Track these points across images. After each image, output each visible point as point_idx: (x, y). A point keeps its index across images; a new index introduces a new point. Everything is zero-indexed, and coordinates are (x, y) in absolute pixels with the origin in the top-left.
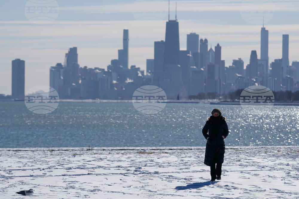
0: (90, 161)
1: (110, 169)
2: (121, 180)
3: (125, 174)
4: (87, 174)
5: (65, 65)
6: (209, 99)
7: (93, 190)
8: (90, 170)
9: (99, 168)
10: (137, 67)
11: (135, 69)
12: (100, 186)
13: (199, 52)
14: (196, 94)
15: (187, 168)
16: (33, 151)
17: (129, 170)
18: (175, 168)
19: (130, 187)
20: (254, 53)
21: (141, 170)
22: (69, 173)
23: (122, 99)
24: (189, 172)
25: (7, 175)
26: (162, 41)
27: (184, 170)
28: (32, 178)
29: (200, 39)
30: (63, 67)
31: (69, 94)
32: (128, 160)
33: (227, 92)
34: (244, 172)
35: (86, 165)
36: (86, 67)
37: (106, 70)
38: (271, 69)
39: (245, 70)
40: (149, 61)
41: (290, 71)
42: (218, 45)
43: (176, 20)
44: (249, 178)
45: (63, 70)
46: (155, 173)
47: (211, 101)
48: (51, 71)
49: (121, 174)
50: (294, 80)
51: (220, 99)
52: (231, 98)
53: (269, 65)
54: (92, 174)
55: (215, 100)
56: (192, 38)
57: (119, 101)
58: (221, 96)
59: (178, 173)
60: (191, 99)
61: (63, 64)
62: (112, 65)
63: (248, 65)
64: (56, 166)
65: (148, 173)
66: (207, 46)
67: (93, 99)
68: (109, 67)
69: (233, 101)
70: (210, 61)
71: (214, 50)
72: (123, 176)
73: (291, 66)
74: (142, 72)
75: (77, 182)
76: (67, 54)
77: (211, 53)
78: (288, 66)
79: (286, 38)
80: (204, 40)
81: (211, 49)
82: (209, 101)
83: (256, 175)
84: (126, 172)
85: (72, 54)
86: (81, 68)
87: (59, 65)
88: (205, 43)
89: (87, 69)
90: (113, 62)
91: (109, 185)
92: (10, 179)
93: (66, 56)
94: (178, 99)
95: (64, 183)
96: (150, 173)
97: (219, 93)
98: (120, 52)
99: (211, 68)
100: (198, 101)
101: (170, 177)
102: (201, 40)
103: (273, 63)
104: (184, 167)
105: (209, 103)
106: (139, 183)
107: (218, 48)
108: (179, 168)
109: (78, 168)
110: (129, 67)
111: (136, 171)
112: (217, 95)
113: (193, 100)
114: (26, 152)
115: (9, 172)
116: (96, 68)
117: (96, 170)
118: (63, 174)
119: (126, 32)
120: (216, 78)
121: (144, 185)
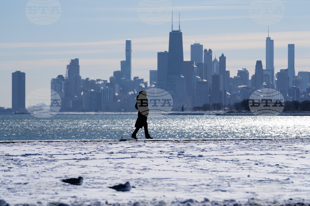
0: (129, 148)
1: (152, 153)
2: (167, 161)
3: (170, 157)
4: (131, 157)
5: (67, 77)
6: (214, 110)
7: (143, 169)
8: (132, 154)
9: (140, 152)
10: (140, 78)
11: (138, 81)
12: (148, 166)
13: (203, 62)
14: (201, 105)
15: (230, 153)
16: (65, 142)
17: (172, 154)
18: (218, 152)
19: (180, 166)
20: (259, 63)
21: (185, 154)
22: (112, 157)
23: (125, 111)
24: (234, 155)
25: (49, 159)
26: (166, 52)
27: (228, 154)
28: (76, 161)
29: (204, 50)
30: (65, 78)
31: (71, 106)
32: (168, 146)
33: (232, 103)
34: (289, 155)
35: (126, 150)
36: (88, 79)
37: (109, 82)
38: (277, 79)
39: (250, 80)
40: (152, 72)
41: (297, 81)
42: (223, 55)
43: (180, 30)
44: (297, 160)
45: (64, 82)
46: (199, 157)
47: (216, 112)
48: (52, 83)
49: (165, 157)
50: (301, 90)
51: (225, 110)
52: (237, 109)
53: (275, 75)
54: (136, 157)
55: (221, 111)
56: (196, 48)
57: (122, 113)
58: (226, 107)
59: (223, 156)
60: (196, 111)
61: (64, 76)
62: (114, 77)
63: (253, 75)
64: (96, 151)
65: (192, 157)
66: (211, 56)
67: (95, 111)
68: (111, 79)
69: (239, 112)
70: (215, 72)
71: (218, 60)
72: (167, 159)
73: (297, 76)
74: (146, 84)
75: (123, 163)
76: (68, 66)
77: (215, 64)
78: (294, 77)
79: (291, 48)
80: (208, 50)
81: (215, 59)
82: (214, 112)
83: (302, 157)
84: (170, 155)
85: (74, 66)
86: (83, 79)
87: (60, 77)
88: (209, 53)
89: (89, 81)
90: (116, 73)
91: (157, 165)
92: (54, 161)
93: (67, 68)
94: (183, 110)
95: (110, 164)
96: (194, 156)
97: (224, 104)
98: (122, 63)
99: (216, 78)
100: (203, 112)
101: (216, 159)
102: (206, 50)
103: (278, 73)
104: (227, 151)
105: (214, 114)
106: (187, 164)
107: (223, 58)
108: (222, 152)
109: (119, 153)
110: (132, 79)
111: (179, 155)
112: (222, 106)
113: (197, 112)
114: (58, 142)
115: (51, 156)
116: (98, 80)
117: (138, 154)
118: (106, 158)
119: (128, 43)
120: (221, 89)
121: (193, 165)
